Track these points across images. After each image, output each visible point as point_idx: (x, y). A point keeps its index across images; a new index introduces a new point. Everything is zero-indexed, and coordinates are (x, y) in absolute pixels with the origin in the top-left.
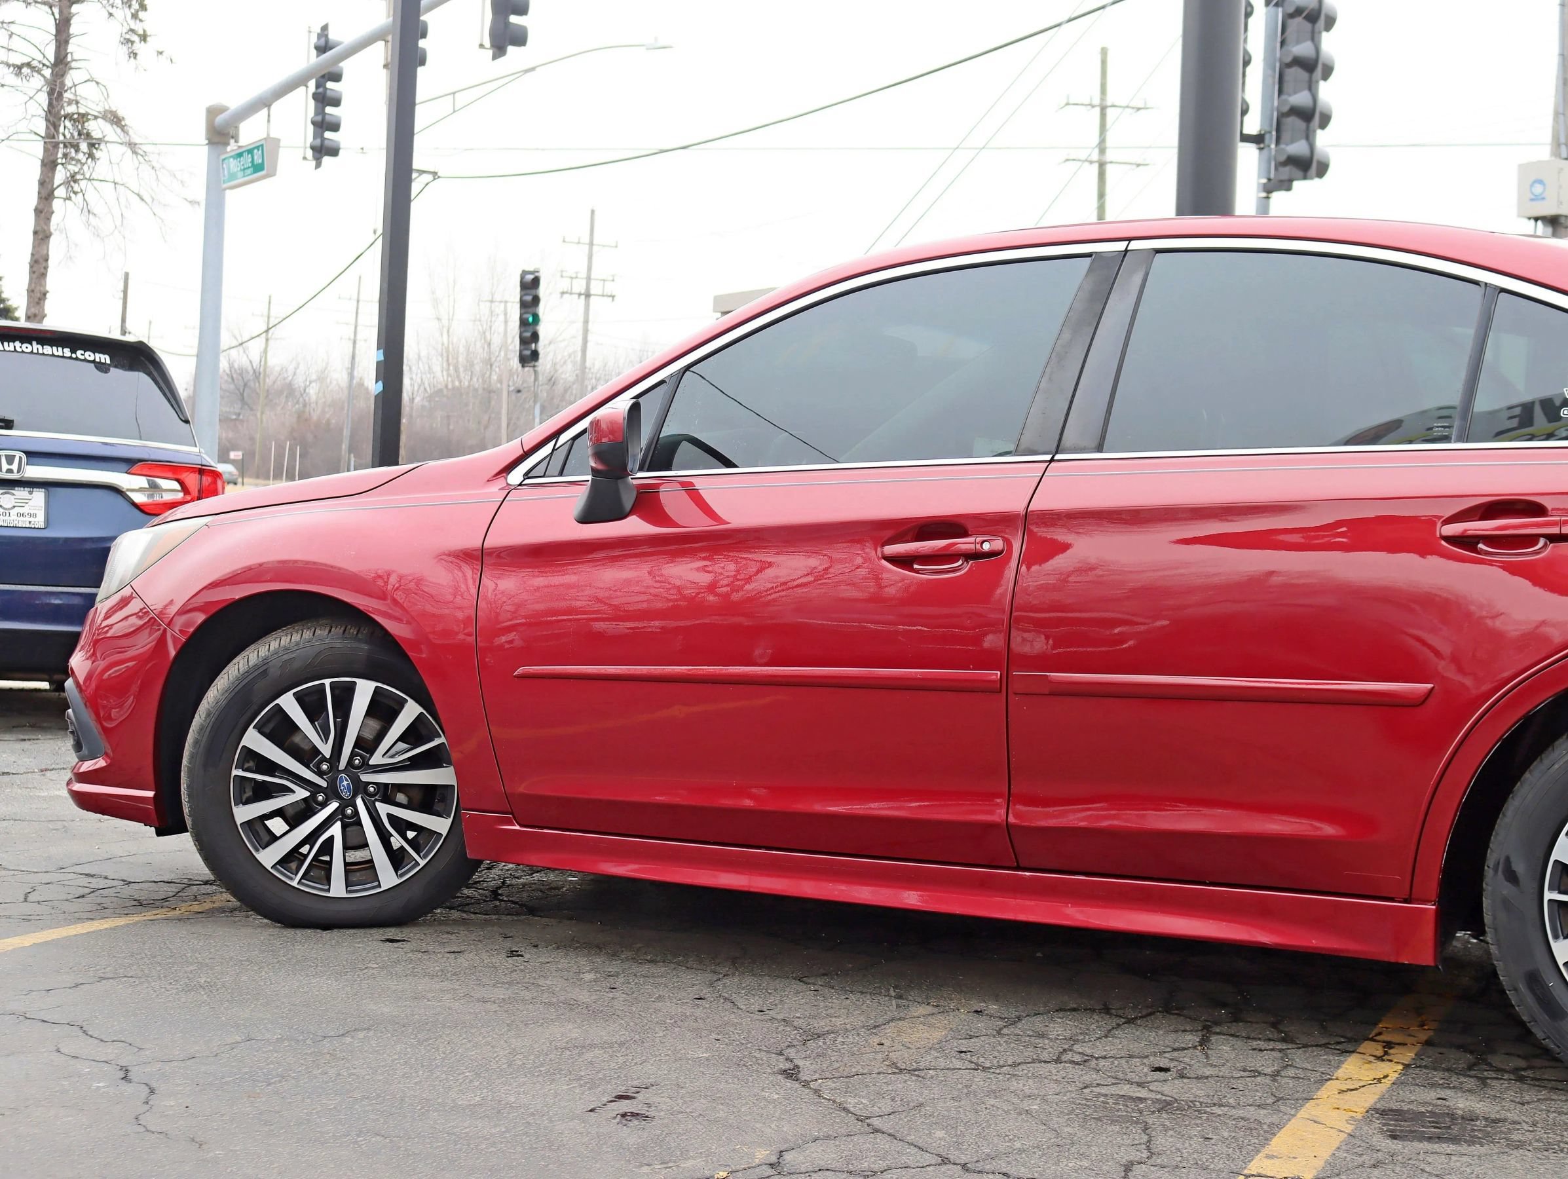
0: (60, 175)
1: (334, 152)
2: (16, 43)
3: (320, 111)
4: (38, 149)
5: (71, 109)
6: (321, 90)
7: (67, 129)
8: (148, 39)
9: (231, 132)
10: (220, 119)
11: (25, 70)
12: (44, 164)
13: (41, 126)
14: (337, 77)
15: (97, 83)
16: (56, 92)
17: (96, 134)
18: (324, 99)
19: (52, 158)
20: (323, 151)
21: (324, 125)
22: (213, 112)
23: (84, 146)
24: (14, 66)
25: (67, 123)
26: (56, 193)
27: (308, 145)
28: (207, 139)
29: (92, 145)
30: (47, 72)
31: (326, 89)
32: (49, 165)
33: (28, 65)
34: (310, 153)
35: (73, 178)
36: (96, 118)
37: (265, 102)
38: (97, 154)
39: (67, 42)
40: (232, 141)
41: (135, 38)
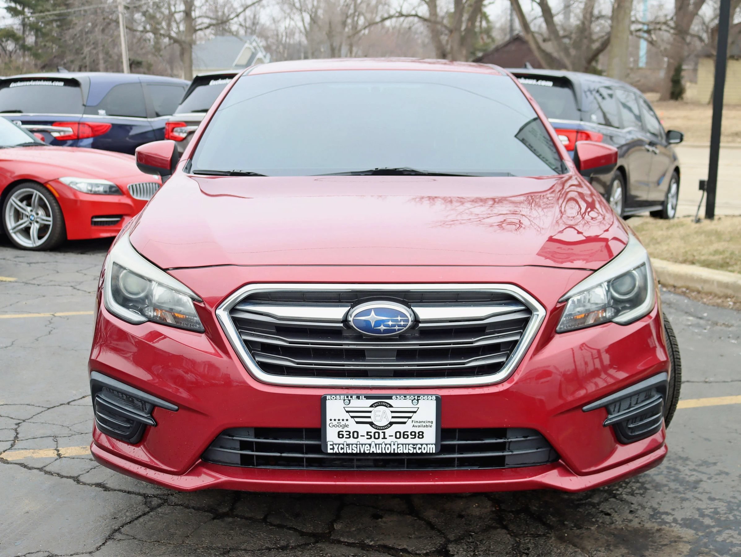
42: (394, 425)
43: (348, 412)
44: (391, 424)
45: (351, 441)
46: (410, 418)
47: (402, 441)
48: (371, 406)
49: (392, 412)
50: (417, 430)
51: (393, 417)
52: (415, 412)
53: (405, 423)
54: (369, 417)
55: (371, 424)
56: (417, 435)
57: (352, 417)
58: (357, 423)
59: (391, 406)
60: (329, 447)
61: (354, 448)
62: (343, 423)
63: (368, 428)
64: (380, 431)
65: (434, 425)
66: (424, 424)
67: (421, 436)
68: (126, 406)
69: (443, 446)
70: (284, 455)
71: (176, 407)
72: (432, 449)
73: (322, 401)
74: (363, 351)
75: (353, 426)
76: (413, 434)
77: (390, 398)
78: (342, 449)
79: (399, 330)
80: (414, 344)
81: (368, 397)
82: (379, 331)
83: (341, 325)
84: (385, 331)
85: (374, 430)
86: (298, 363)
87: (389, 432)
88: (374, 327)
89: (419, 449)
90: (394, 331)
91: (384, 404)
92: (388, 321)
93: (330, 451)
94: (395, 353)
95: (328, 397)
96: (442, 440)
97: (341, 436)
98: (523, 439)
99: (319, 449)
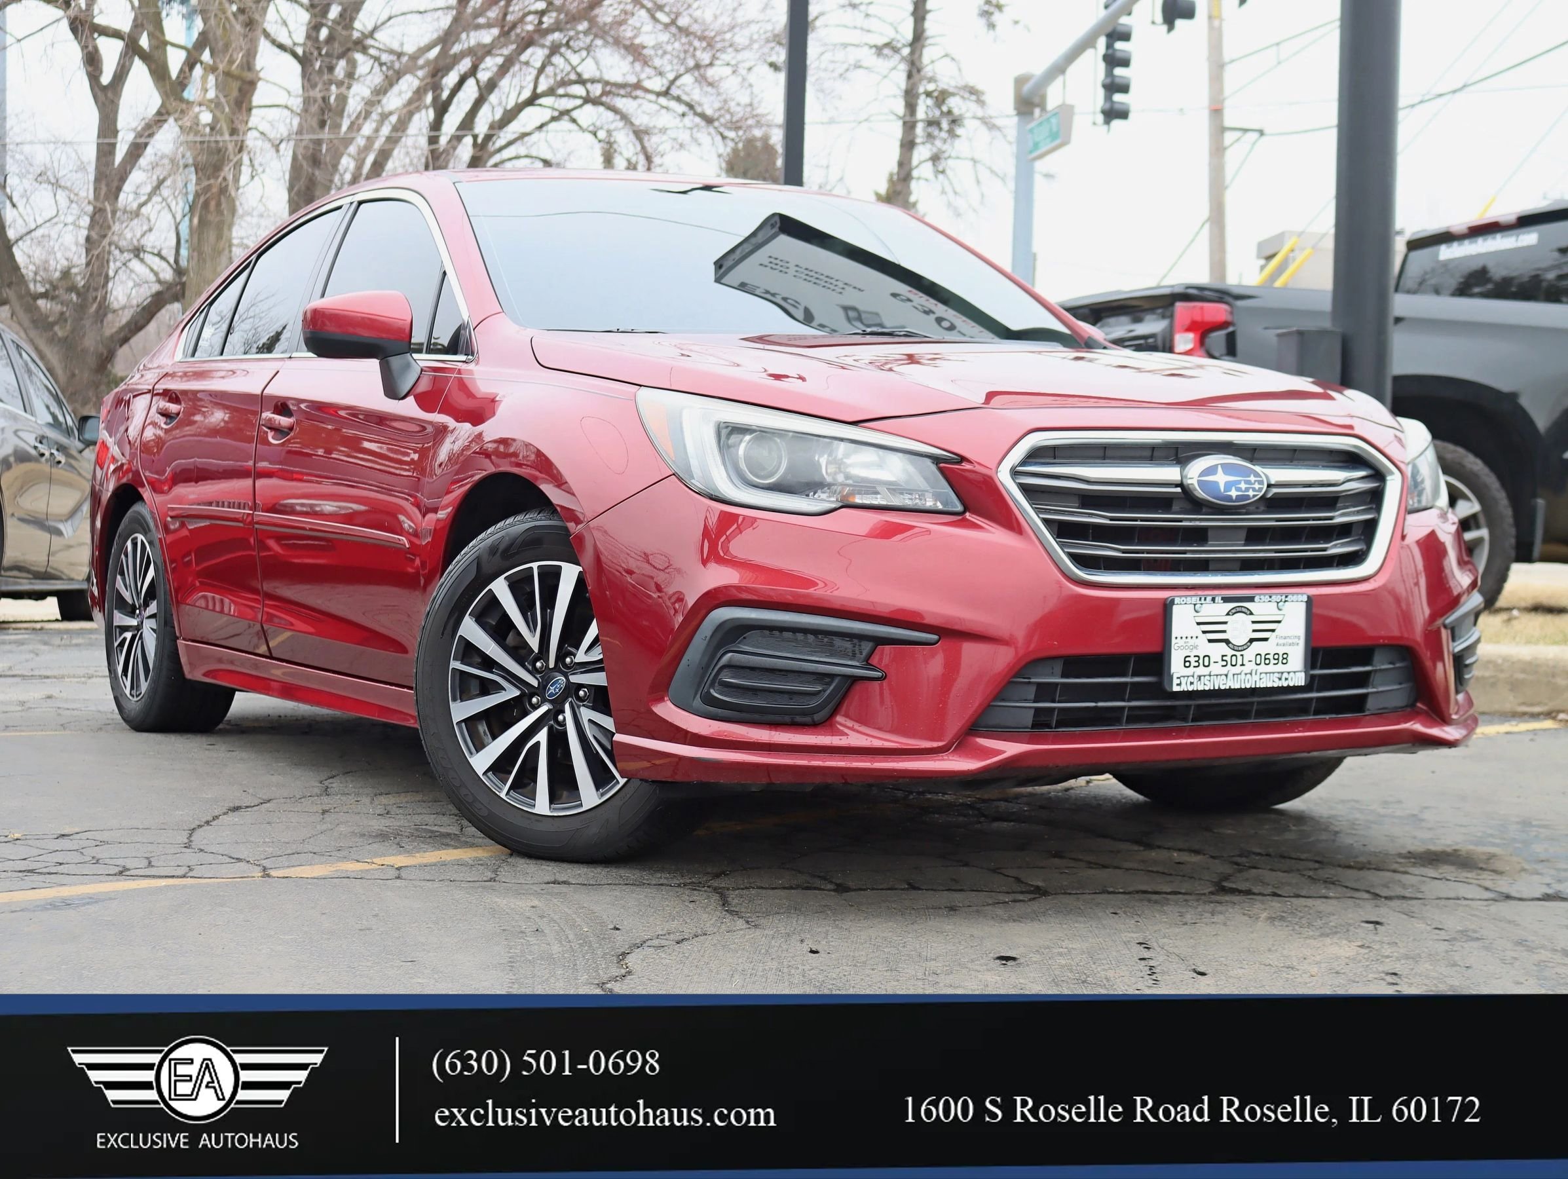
0: (921, 153)
1: (1123, 114)
2: (872, 24)
3: (1109, 73)
4: (897, 130)
5: (931, 87)
6: (1110, 51)
7: (923, 108)
8: (1005, 9)
9: (1036, 100)
10: (1026, 88)
11: (886, 51)
12: (902, 145)
13: (900, 107)
14: (1126, 37)
15: (953, 59)
16: (914, 69)
17: (956, 112)
18: (1113, 61)
19: (910, 138)
20: (1113, 113)
21: (1114, 87)
22: (1020, 81)
23: (945, 125)
24: (875, 46)
25: (929, 102)
26: (915, 173)
27: (1099, 109)
28: (1016, 108)
29: (954, 122)
30: (906, 51)
31: (1115, 50)
32: (908, 145)
33: (887, 45)
34: (1100, 118)
35: (935, 158)
36: (953, 94)
37: (1059, 69)
38: (959, 131)
39: (923, 19)
40: (1037, 111)
41: (992, 9)
42: (1254, 643)
43: (1198, 624)
44: (1252, 641)
45: (1201, 670)
46: (1273, 631)
47: (1263, 668)
48: (1228, 614)
49: (1253, 622)
50: (1281, 651)
51: (1254, 631)
52: (1279, 622)
53: (1266, 639)
54: (1224, 632)
55: (1227, 642)
56: (1281, 659)
57: (1204, 632)
58: (1210, 641)
59: (1251, 614)
60: (1176, 681)
61: (1207, 682)
62: (1192, 642)
63: (1223, 648)
64: (1238, 654)
65: (1302, 642)
66: (1290, 641)
67: (1285, 661)
68: (812, 656)
69: (1313, 677)
70: (1100, 704)
71: (935, 637)
72: (1299, 680)
73: (1166, 608)
74: (1204, 530)
75: (1204, 647)
76: (1276, 657)
77: (1251, 599)
78: (1192, 683)
79: (1254, 496)
80: (1270, 520)
81: (1226, 600)
82: (1229, 498)
83: (1179, 490)
84: (1239, 498)
85: (1230, 652)
86: (1124, 552)
87: (1250, 653)
88: (1225, 491)
89: (1286, 679)
90: (1247, 497)
91: (1244, 610)
92: (1239, 482)
93: (1176, 689)
94: (1243, 534)
95: (1177, 600)
96: (1313, 667)
97: (1187, 664)
98: (1391, 666)
99: (1160, 688)
